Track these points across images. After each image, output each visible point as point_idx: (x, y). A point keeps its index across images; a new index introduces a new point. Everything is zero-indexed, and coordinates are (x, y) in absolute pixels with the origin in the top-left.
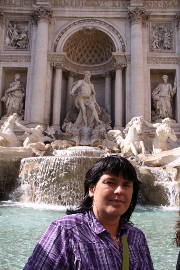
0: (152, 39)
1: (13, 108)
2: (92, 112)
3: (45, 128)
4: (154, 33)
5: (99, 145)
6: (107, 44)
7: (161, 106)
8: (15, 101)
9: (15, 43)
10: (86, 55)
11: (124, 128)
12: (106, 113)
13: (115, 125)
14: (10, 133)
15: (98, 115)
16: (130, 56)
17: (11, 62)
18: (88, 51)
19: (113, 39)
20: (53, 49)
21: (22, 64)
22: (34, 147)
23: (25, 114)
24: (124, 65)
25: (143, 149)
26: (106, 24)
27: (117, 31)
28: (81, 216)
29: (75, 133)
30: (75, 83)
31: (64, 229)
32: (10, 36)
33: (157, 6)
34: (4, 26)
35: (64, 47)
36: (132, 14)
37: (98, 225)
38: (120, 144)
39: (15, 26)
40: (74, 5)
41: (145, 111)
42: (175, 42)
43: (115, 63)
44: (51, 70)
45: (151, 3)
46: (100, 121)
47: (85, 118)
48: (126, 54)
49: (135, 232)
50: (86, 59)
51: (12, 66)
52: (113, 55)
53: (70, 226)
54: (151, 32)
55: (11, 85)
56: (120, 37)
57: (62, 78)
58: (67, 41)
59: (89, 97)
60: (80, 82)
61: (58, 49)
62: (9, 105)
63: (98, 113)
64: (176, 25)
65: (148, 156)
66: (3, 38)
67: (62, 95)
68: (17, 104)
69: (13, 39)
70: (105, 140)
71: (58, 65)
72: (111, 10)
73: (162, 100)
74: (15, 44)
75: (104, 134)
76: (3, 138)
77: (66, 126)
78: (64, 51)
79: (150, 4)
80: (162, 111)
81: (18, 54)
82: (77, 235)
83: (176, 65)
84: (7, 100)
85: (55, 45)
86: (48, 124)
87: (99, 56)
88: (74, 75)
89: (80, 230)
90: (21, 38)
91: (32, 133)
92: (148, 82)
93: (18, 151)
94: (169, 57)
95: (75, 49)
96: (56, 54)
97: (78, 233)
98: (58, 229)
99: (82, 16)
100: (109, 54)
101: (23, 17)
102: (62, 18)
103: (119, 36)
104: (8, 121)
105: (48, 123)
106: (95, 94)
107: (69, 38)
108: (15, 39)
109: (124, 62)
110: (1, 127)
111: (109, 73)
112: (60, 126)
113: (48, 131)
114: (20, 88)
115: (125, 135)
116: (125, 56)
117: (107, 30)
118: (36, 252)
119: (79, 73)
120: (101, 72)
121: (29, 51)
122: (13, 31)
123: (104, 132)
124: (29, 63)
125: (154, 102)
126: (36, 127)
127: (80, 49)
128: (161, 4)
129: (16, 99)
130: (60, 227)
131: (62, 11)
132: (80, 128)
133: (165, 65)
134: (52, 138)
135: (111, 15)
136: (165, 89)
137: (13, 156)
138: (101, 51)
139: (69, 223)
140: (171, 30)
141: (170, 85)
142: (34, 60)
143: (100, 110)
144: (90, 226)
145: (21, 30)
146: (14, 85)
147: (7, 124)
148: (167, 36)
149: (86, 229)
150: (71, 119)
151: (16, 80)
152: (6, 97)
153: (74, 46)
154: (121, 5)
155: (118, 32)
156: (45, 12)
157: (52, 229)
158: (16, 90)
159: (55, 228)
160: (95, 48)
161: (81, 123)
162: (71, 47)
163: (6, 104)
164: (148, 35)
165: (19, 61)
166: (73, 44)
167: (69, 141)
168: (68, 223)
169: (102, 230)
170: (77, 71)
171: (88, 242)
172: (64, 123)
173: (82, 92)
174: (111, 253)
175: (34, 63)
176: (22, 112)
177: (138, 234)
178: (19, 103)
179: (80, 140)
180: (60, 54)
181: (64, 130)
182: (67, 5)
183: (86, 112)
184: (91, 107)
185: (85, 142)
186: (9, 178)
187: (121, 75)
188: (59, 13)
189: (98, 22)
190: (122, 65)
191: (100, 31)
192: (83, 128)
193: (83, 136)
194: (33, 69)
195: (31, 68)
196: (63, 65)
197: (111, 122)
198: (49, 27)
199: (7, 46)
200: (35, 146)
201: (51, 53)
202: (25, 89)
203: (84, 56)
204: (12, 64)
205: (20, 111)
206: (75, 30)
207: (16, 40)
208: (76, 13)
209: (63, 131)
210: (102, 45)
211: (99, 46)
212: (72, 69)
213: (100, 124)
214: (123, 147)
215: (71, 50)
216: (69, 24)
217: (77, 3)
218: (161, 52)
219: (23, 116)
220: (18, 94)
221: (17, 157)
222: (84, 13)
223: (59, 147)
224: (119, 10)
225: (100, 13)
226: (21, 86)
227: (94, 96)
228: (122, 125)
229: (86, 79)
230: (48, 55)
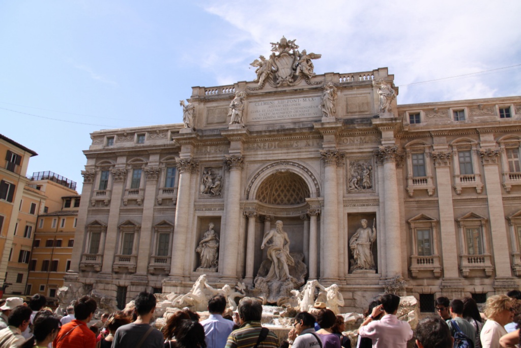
0: (351, 176)
1: (208, 259)
2: (283, 266)
3: (236, 283)
4: (352, 170)
7: (358, 255)
8: (209, 252)
10: (283, 194)
12: (302, 263)
14: (200, 294)
16: (323, 200)
17: (206, 210)
18: (285, 191)
19: (307, 182)
20: (246, 196)
21: (216, 212)
24: (318, 210)
26: (299, 166)
27: (311, 172)
29: (264, 289)
30: (269, 231)
32: (204, 183)
33: (354, 142)
34: (199, 173)
35: (257, 193)
36: (325, 156)
39: (210, 173)
40: (267, 147)
42: (375, 180)
43: (308, 209)
44: (244, 219)
45: (347, 139)
46: (289, 276)
50: (284, 198)
51: (206, 215)
52: (307, 201)
54: (348, 170)
55: (206, 234)
56: (314, 180)
59: (281, 248)
60: (272, 233)
61: (251, 196)
62: (203, 256)
63: (291, 263)
64: (375, 160)
66: (198, 186)
68: (211, 255)
69: (207, 187)
71: (251, 213)
72: (304, 150)
73: (360, 248)
74: (209, 191)
77: (257, 279)
78: (256, 197)
79: (345, 141)
80: (361, 261)
81: (212, 202)
83: (376, 207)
84: (201, 251)
85: (247, 191)
86: (241, 277)
87: (298, 195)
88: (270, 219)
90: (215, 186)
92: (344, 228)
94: (367, 198)
95: (271, 190)
96: (249, 202)
99: (274, 158)
101: (217, 162)
102: (255, 162)
103: (313, 178)
104: (198, 281)
105: (240, 275)
106: (289, 243)
107: (262, 182)
108: (209, 187)
109: (318, 207)
111: (306, 216)
112: (253, 278)
113: (238, 287)
114: (214, 238)
116: (319, 201)
117: (301, 172)
119: (276, 215)
120: (299, 214)
121: (222, 198)
122: (207, 178)
124: (222, 211)
125: (352, 250)
127: (277, 189)
128: (357, 140)
129: (210, 250)
131: (254, 155)
132: (270, 282)
133: (363, 207)
134: (242, 293)
135: (304, 155)
136: (364, 235)
138: (299, 190)
140: (370, 167)
141: (370, 230)
142: (227, 209)
143: (293, 261)
145: (215, 176)
146: (208, 235)
147: (198, 283)
148: (366, 175)
150: (266, 270)
151: (210, 229)
152: (200, 247)
153: (269, 188)
154: (315, 144)
155: (312, 174)
156: (236, 160)
158: (210, 240)
160: (293, 187)
161: (273, 277)
163: (201, 255)
164: (345, 174)
165: (213, 209)
166: (268, 186)
170: (274, 213)
172: (257, 276)
173: (274, 244)
175: (227, 213)
176: (217, 262)
178: (213, 253)
179: (268, 297)
180: (252, 202)
181: (255, 285)
182: (260, 147)
183: (278, 265)
185: (272, 299)
187: (316, 221)
188: (251, 157)
189: (292, 163)
190: (316, 210)
191: (294, 173)
193: (272, 292)
194: (226, 219)
195: (224, 217)
197: (305, 274)
198: (241, 172)
199: (201, 193)
201: (244, 202)
202: (219, 239)
203: (282, 196)
204: (206, 213)
205: (214, 261)
206: (267, 174)
208: (268, 156)
211: (297, 185)
212: (268, 212)
215: (267, 192)
216: (262, 168)
217: (270, 145)
218: (359, 193)
220: (212, 244)
222: (276, 155)
224: (313, 150)
225: (294, 154)
226: (215, 235)
229: (278, 229)
230: (240, 203)
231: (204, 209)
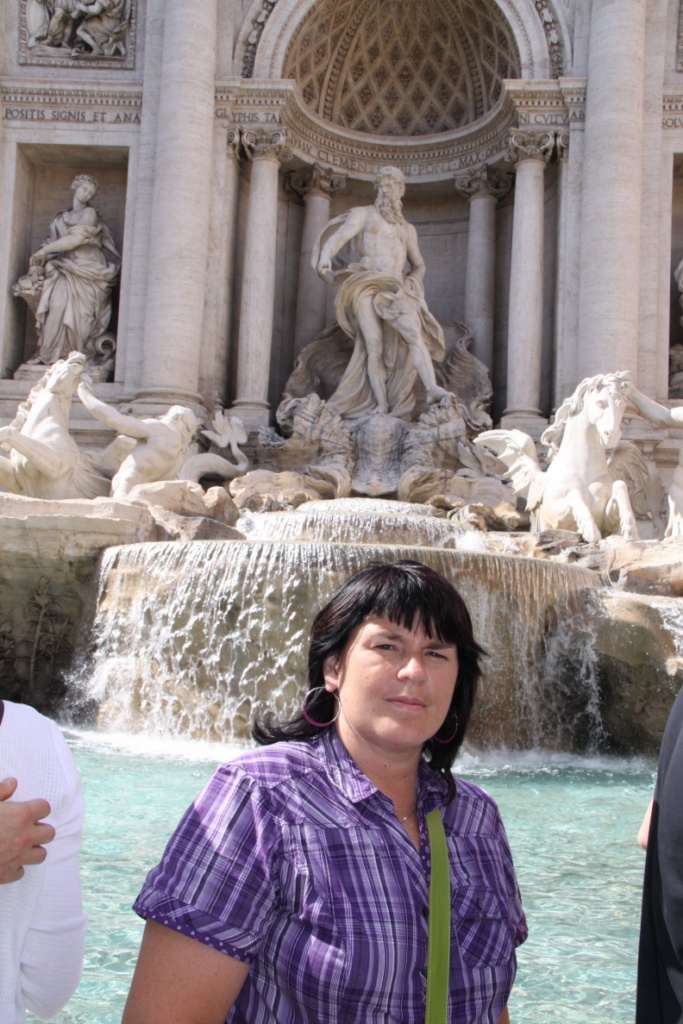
1: (67, 327)
2: (408, 351)
3: (204, 418)
5: (436, 497)
6: (484, 38)
8: (76, 297)
9: (68, 31)
10: (384, 90)
11: (546, 421)
12: (468, 355)
13: (508, 409)
14: (55, 437)
15: (435, 363)
16: (584, 92)
17: (56, 119)
18: (393, 74)
20: (242, 64)
21: (104, 130)
22: (156, 497)
23: (118, 355)
24: (556, 136)
25: (626, 515)
28: (305, 749)
29: (332, 439)
30: (335, 221)
31: (256, 788)
35: (287, 56)
37: (354, 777)
38: (526, 490)
41: (640, 349)
43: (513, 129)
44: (231, 162)
46: (441, 391)
47: (377, 377)
48: (567, 83)
49: (466, 799)
50: (385, 108)
51: (58, 141)
52: (509, 92)
53: (275, 780)
55: (58, 224)
56: (543, 4)
57: (279, 199)
58: (301, 24)
59: (395, 281)
61: (261, 61)
62: (47, 313)
63: (432, 353)
65: (643, 548)
67: (277, 271)
68: (84, 310)
69: (59, 12)
70: (461, 471)
71: (262, 137)
74: (71, 36)
75: (456, 448)
76: (24, 460)
77: (294, 408)
78: (287, 74)
81: (84, 83)
82: (295, 804)
84: (39, 293)
85: (247, 43)
86: (219, 400)
87: (444, 94)
88: (332, 185)
89: (304, 792)
90: (95, 9)
91: (149, 440)
92: (660, 215)
93: (88, 516)
95: (339, 64)
96: (255, 86)
97: (297, 799)
98: (240, 787)
100: (488, 88)
104: (44, 385)
105: (216, 393)
106: (422, 270)
107: (310, 13)
108: (67, 12)
109: (556, 123)
110: (16, 410)
111: (485, 175)
112: (269, 408)
113: (216, 432)
114: (95, 241)
115: (550, 451)
116: (560, 96)
118: (173, 854)
119: (353, 175)
120: (449, 170)
121: (132, 69)
123: (457, 438)
124: (132, 126)
126: (164, 413)
127: (360, 63)
129: (80, 291)
130: (245, 781)
132: (356, 419)
134: (234, 460)
137: (67, 538)
138: (453, 71)
139: (271, 772)
142: (155, 114)
143: (442, 342)
144: (331, 780)
146: (68, 225)
149: (320, 786)
150: (317, 381)
151: (76, 203)
152: (35, 277)
153: (333, 50)
157: (220, 789)
158: (78, 248)
159: (231, 784)
160: (428, 59)
161: (358, 399)
162: (321, 53)
163: (36, 309)
165: (89, 116)
166: (327, 38)
167: (306, 474)
168: (267, 769)
169: (368, 789)
170: (344, 165)
171: (328, 826)
172: (288, 396)
173: (367, 262)
174: (395, 857)
175: (155, 130)
176: (107, 345)
177: (475, 805)
178: (94, 304)
179: (354, 473)
180: (269, 87)
181: (286, 427)
183: (380, 350)
184: (406, 330)
185: (374, 479)
186: (51, 630)
187: (541, 183)
190: (546, 136)
192: (366, 418)
193: (367, 453)
194: (153, 156)
195: (143, 150)
196: (282, 140)
197: (488, 397)
199: (32, 42)
200: (159, 493)
201: (232, 84)
202: (119, 246)
203: (379, 98)
204: (59, 132)
205: (95, 340)
207: (74, 15)
209: (283, 432)
210: (459, 45)
212: (323, 155)
213: (442, 403)
214: (539, 504)
215: (321, 68)
219: (110, 361)
220: (89, 265)
221: (88, 542)
223: (265, 500)
226: (101, 231)
227: (418, 279)
228: (537, 410)
229: (383, 204)
230: (216, 91)
231: (48, 114)
